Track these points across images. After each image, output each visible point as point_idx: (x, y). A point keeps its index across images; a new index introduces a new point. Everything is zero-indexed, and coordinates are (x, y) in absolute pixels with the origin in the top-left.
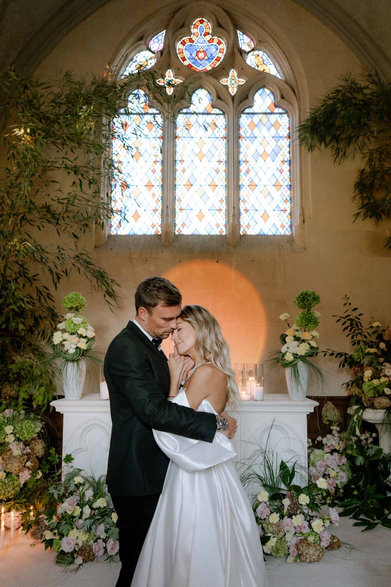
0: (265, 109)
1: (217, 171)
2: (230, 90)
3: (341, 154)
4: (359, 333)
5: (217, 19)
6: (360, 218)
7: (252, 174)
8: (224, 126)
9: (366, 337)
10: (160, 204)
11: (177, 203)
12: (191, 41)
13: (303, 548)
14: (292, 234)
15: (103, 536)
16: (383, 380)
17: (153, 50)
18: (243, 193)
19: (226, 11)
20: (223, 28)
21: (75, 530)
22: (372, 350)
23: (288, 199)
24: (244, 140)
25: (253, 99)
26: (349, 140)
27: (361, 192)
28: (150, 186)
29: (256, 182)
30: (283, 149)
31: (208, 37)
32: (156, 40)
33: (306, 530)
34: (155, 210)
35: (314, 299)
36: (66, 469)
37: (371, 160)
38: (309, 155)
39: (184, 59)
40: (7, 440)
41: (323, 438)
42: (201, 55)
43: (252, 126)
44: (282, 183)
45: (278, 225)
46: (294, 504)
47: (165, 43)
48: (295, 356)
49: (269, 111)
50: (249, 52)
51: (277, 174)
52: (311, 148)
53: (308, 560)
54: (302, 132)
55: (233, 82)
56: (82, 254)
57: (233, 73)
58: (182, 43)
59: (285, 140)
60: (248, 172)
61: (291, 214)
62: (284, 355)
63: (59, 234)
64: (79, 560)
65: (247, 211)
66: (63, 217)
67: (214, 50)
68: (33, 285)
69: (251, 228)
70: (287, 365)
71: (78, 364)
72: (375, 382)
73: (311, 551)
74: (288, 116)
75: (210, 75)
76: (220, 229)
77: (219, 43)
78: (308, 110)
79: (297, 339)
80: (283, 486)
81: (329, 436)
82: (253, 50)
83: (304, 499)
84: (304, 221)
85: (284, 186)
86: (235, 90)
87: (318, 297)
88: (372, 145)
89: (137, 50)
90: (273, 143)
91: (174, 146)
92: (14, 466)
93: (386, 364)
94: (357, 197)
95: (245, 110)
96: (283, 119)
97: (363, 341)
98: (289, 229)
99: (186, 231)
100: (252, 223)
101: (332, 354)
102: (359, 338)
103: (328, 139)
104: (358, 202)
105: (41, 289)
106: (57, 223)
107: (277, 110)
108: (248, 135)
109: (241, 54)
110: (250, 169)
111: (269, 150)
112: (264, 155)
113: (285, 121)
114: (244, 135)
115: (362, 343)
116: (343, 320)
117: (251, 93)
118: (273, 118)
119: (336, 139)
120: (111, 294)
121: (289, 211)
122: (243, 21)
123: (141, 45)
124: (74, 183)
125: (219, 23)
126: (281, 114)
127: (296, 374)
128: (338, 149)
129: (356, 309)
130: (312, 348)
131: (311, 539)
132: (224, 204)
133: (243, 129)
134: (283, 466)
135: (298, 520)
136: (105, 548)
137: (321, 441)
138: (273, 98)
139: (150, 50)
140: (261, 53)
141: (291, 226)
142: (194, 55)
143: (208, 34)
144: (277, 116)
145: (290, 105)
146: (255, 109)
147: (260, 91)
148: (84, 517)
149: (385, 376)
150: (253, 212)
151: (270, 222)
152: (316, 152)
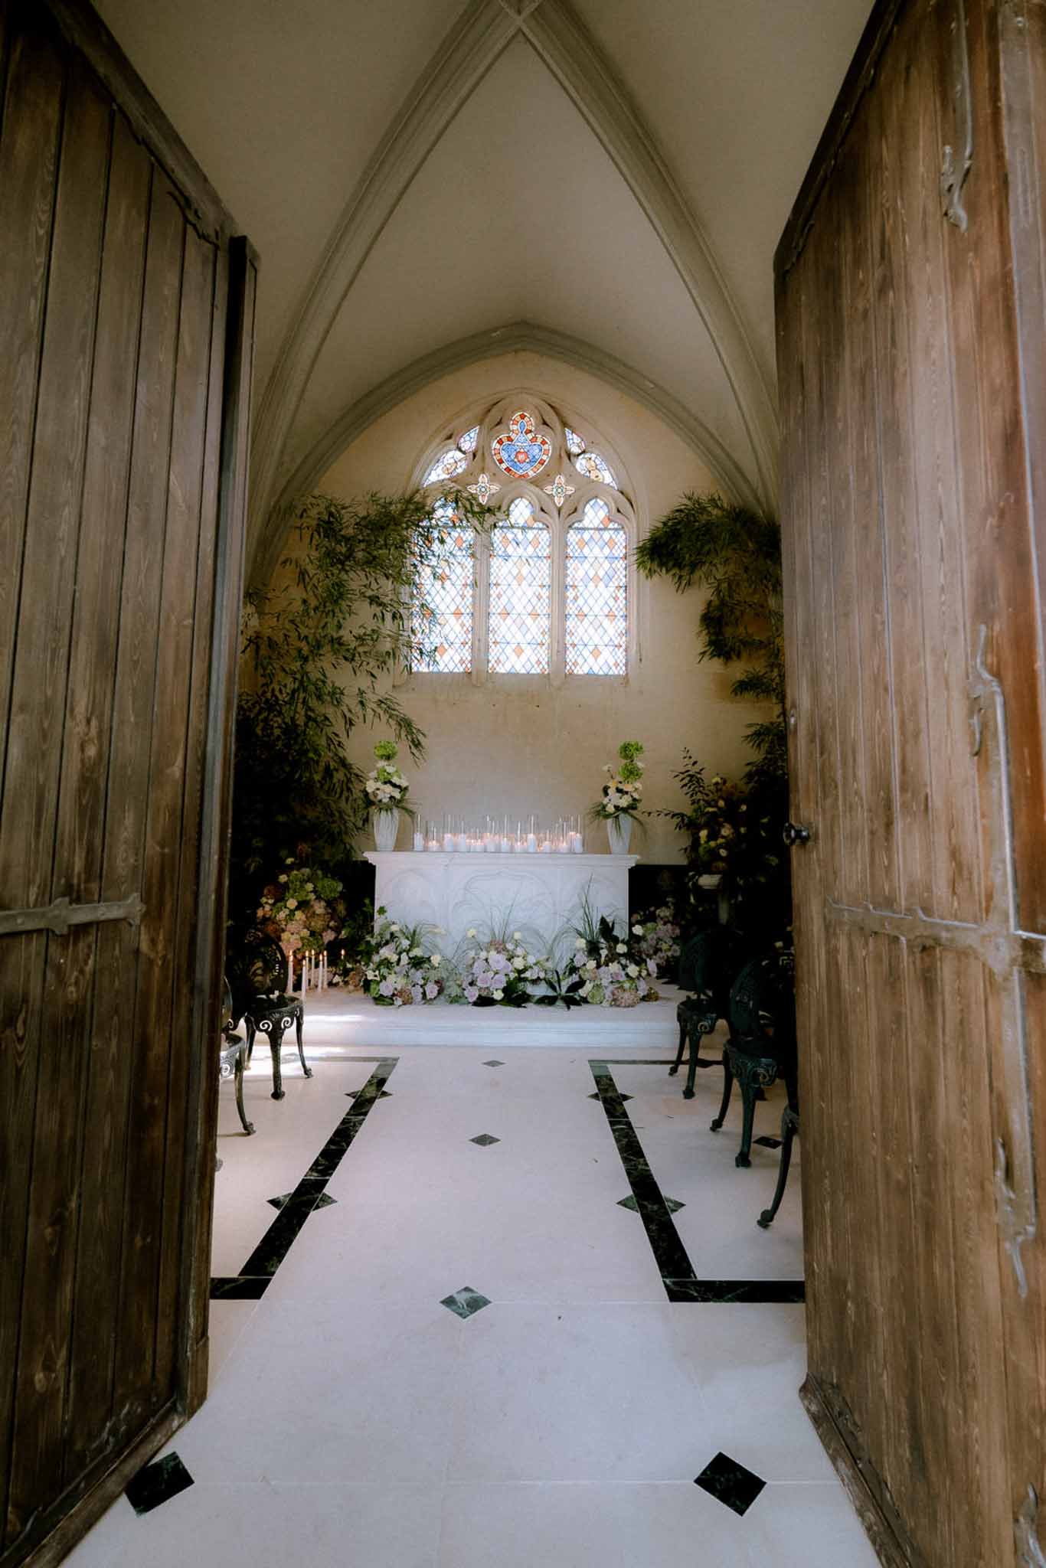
0: (596, 523)
1: (539, 598)
2: (556, 499)
3: (684, 582)
4: (700, 792)
5: (542, 416)
6: (706, 658)
7: (580, 601)
8: (548, 543)
9: (707, 795)
10: (470, 636)
11: (491, 635)
12: (509, 439)
13: (619, 994)
14: (627, 674)
15: (422, 982)
16: (720, 841)
17: (463, 449)
18: (570, 624)
19: (552, 407)
20: (548, 425)
21: (393, 975)
22: (711, 810)
23: (624, 632)
24: (571, 561)
25: (583, 512)
26: (694, 566)
27: (708, 627)
28: (458, 614)
29: (586, 610)
30: (619, 573)
31: (530, 436)
32: (468, 438)
33: (623, 978)
34: (464, 644)
35: (637, 750)
36: (379, 921)
37: (718, 590)
38: (649, 583)
39: (501, 462)
40: (308, 898)
41: (657, 908)
42: (521, 457)
43: (583, 543)
44: (616, 613)
45: (611, 664)
46: (612, 955)
47: (478, 442)
48: (617, 808)
49: (601, 526)
50: (579, 455)
51: (611, 602)
52: (651, 573)
53: (623, 1005)
54: (640, 555)
55: (560, 490)
56: (386, 699)
57: (560, 479)
58: (498, 442)
59: (621, 562)
60: (576, 599)
61: (626, 650)
62: (604, 807)
63: (355, 673)
64: (399, 1001)
65: (574, 645)
66: (359, 654)
67: (537, 451)
68: (324, 732)
69: (578, 667)
70: (607, 816)
71: (392, 813)
72: (712, 844)
73: (626, 995)
74: (625, 533)
75: (531, 483)
76: (541, 666)
77: (544, 443)
78: (648, 526)
79: (619, 790)
80: (602, 940)
81: (663, 908)
82: (584, 452)
83: (621, 948)
84: (641, 660)
85: (619, 617)
86: (562, 500)
87: (641, 748)
88: (720, 573)
89: (445, 449)
90: (607, 565)
91: (489, 566)
92: (318, 924)
93: (725, 824)
94: (704, 632)
95: (573, 524)
96: (619, 536)
97: (704, 800)
98: (624, 668)
99: (501, 669)
100: (580, 661)
101: (666, 815)
102: (699, 796)
103: (671, 564)
104: (704, 638)
105: (332, 736)
106: (353, 660)
107: (611, 526)
108: (576, 555)
109: (569, 459)
110: (578, 594)
111: (601, 573)
112: (596, 579)
113: (620, 538)
114: (571, 555)
115: (702, 802)
116: (682, 776)
117: (581, 504)
118: (606, 535)
119: (679, 565)
120: (417, 744)
121: (624, 647)
122: (571, 419)
123: (450, 444)
124: (375, 615)
125: (543, 420)
126: (616, 529)
127: (618, 827)
128: (680, 577)
129: (695, 763)
130: (634, 800)
131: (627, 985)
132: (546, 637)
133: (571, 547)
134: (603, 921)
135: (614, 967)
136: (424, 994)
137: (654, 912)
138: (607, 510)
139: (460, 449)
140: (593, 456)
141: (626, 665)
142: (512, 457)
143: (531, 431)
144: (611, 532)
145: (627, 521)
146: (586, 523)
147: (592, 502)
148: (402, 963)
149: (723, 837)
150: (581, 648)
151: (601, 660)
152: (656, 577)
